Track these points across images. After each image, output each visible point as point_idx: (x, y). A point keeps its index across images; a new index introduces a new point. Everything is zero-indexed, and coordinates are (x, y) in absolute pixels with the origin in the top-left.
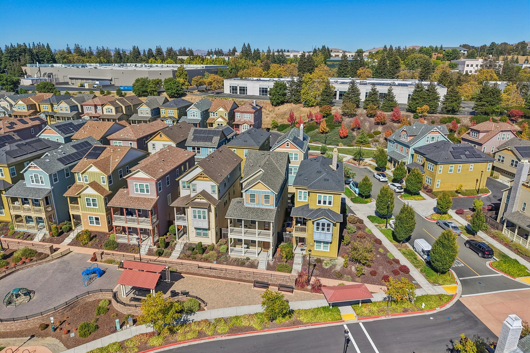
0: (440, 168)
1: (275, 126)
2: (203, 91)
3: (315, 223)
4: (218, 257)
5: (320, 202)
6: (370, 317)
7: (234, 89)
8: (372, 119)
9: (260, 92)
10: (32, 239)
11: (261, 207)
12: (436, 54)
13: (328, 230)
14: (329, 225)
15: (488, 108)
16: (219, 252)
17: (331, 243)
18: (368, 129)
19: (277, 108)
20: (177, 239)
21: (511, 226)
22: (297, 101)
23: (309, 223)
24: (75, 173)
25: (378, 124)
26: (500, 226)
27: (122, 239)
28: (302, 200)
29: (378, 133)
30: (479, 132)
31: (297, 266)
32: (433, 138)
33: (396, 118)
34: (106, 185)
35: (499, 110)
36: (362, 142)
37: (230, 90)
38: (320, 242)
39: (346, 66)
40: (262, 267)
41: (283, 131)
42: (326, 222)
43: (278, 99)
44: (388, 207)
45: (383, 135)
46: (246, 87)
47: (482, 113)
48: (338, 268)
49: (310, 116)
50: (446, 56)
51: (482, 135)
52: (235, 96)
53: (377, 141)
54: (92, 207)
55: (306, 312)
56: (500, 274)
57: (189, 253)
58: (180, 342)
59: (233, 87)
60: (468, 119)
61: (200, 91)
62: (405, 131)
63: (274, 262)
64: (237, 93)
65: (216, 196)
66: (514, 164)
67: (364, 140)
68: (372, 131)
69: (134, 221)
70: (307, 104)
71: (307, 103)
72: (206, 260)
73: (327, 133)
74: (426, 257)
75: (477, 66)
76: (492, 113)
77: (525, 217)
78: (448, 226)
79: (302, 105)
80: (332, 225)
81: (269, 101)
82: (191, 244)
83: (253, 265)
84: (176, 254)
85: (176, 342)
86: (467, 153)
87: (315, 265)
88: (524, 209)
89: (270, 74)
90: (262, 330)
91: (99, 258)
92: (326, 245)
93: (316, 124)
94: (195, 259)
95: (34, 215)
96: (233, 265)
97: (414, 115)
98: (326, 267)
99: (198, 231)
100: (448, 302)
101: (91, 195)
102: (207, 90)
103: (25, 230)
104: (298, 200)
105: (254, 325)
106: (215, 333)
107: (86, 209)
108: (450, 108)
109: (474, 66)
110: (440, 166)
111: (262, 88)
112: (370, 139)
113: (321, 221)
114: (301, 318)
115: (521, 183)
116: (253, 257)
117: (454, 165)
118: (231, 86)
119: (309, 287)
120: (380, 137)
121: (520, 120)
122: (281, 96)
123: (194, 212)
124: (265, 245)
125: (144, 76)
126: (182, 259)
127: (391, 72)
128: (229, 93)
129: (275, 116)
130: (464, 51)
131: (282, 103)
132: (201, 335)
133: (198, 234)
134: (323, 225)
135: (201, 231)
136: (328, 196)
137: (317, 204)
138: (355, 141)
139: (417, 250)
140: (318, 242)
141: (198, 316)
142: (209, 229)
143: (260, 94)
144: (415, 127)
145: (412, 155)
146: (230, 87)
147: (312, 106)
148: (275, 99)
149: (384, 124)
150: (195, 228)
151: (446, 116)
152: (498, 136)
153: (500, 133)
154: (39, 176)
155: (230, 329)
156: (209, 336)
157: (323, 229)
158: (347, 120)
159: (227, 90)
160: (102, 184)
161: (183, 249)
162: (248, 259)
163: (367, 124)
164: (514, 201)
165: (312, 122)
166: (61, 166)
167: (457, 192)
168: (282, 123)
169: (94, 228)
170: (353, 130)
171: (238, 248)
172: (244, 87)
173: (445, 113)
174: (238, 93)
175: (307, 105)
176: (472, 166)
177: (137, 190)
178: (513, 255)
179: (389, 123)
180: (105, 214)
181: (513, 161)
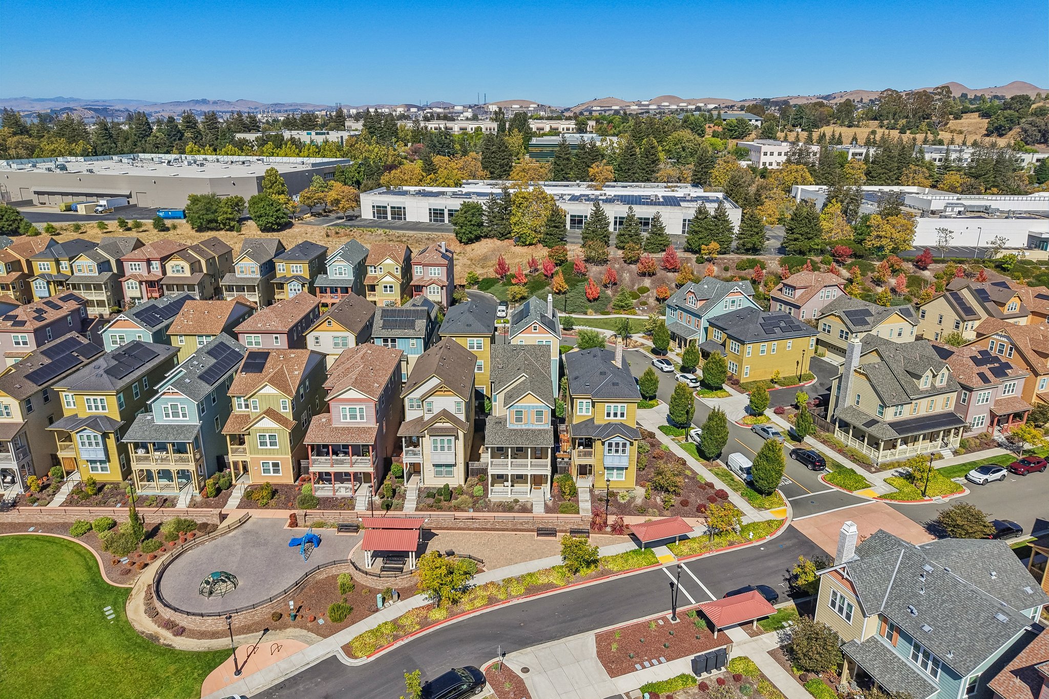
0: (749, 348)
1: (474, 282)
2: (320, 214)
3: (606, 444)
4: (475, 503)
5: (608, 415)
6: (691, 556)
7: (380, 211)
8: (633, 266)
9: (430, 216)
10: (174, 506)
11: (531, 427)
12: (712, 125)
13: (624, 451)
14: (624, 445)
15: (803, 244)
16: (472, 496)
17: (626, 468)
18: (629, 284)
19: (469, 248)
20: (405, 484)
21: (844, 426)
22: (503, 236)
23: (597, 445)
24: (234, 397)
25: (643, 274)
26: (831, 427)
27: (324, 491)
28: (584, 413)
29: (644, 290)
30: (794, 288)
31: (585, 505)
32: (733, 302)
33: (671, 264)
34: (288, 413)
35: (819, 247)
36: (622, 307)
37: (374, 212)
38: (613, 469)
39: (568, 159)
40: (539, 510)
41: (489, 290)
42: (621, 441)
43: (470, 232)
44: (687, 412)
45: (652, 293)
46: (404, 208)
47: (795, 251)
48: (639, 501)
49: (533, 263)
50: (728, 130)
51: (799, 293)
52: (383, 225)
53: (645, 304)
54: (269, 447)
55: (614, 558)
56: (835, 489)
57: (431, 501)
58: (468, 612)
59: (377, 207)
60: (777, 262)
61: (315, 216)
62: (693, 293)
63: (554, 502)
64: (386, 218)
65: (462, 417)
66: (844, 335)
67: (626, 304)
68: (636, 287)
69: (342, 462)
70: (521, 241)
71: (522, 239)
72: (457, 508)
73: (565, 293)
74: (745, 476)
75: (780, 154)
76: (810, 251)
77: (859, 413)
78: (768, 433)
79: (511, 241)
80: (628, 443)
81: (453, 235)
82: (427, 488)
83: (525, 509)
84: (410, 505)
85: (463, 613)
86: (782, 324)
87: (608, 501)
88: (858, 402)
89: (441, 181)
90: (564, 586)
91: (300, 521)
92: (620, 472)
93: (544, 277)
94: (440, 509)
95: (173, 467)
96: (498, 512)
97: (697, 258)
98: (623, 502)
99: (439, 469)
100: (778, 528)
101: (267, 430)
102: (326, 212)
103: (157, 492)
104: (578, 414)
105: (555, 582)
106: (510, 597)
107: (258, 452)
108: (749, 245)
109: (776, 154)
110: (748, 346)
111: (434, 210)
112: (635, 301)
113: (614, 441)
114: (610, 566)
115: (853, 368)
116: (522, 499)
117: (766, 344)
118: (375, 204)
119: (609, 529)
120: (648, 297)
121: (849, 261)
122: (475, 228)
123: (435, 442)
124: (538, 481)
125: (206, 191)
126: (421, 510)
127: (644, 169)
128: (372, 218)
129: (469, 262)
130: (757, 120)
131: (478, 238)
132: (491, 600)
133: (438, 474)
134: (617, 444)
135: (443, 469)
136: (619, 405)
137: (606, 418)
138: (612, 305)
139: (733, 469)
140: (608, 469)
141: (479, 580)
142: (455, 465)
143: (431, 220)
144: (706, 286)
145: (706, 329)
146: (373, 207)
147: (531, 244)
148: (464, 233)
149: (654, 274)
150: (434, 465)
151: (745, 257)
152: (820, 294)
153: (823, 290)
154: (179, 407)
155: (526, 589)
156: (502, 600)
157: (617, 451)
158: (594, 270)
159: (367, 213)
160: (282, 410)
161: (419, 496)
162: (516, 501)
163: (626, 276)
164: (846, 393)
165: (537, 273)
166: (207, 389)
167: (772, 381)
168: (485, 277)
169: (274, 478)
170: (606, 286)
171: (498, 487)
172: (400, 208)
173: (743, 253)
174: (389, 218)
175: (523, 242)
176: (789, 343)
177: (345, 417)
178: (848, 464)
179: (660, 273)
180: (290, 456)
181: (842, 331)
